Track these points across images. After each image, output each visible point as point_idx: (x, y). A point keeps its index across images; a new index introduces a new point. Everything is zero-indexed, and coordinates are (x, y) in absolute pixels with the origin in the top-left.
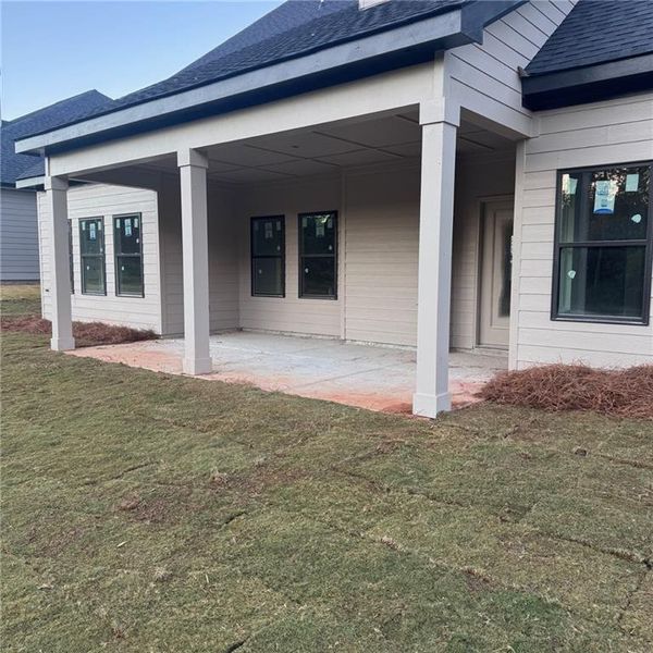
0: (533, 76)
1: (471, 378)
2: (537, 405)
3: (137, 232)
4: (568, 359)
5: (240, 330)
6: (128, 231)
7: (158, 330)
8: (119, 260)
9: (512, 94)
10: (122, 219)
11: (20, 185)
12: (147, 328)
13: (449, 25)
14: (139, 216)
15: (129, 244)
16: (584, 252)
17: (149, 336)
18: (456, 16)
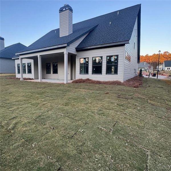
0: (77, 48)
1: (72, 81)
2: (77, 83)
3: (31, 65)
4: (81, 78)
5: (45, 79)
6: (29, 65)
7: (34, 78)
8: (28, 69)
9: (75, 50)
10: (28, 63)
11: (12, 59)
12: (32, 78)
13: (66, 45)
14: (31, 63)
15: (29, 67)
16: (86, 67)
17: (33, 79)
18: (66, 44)
